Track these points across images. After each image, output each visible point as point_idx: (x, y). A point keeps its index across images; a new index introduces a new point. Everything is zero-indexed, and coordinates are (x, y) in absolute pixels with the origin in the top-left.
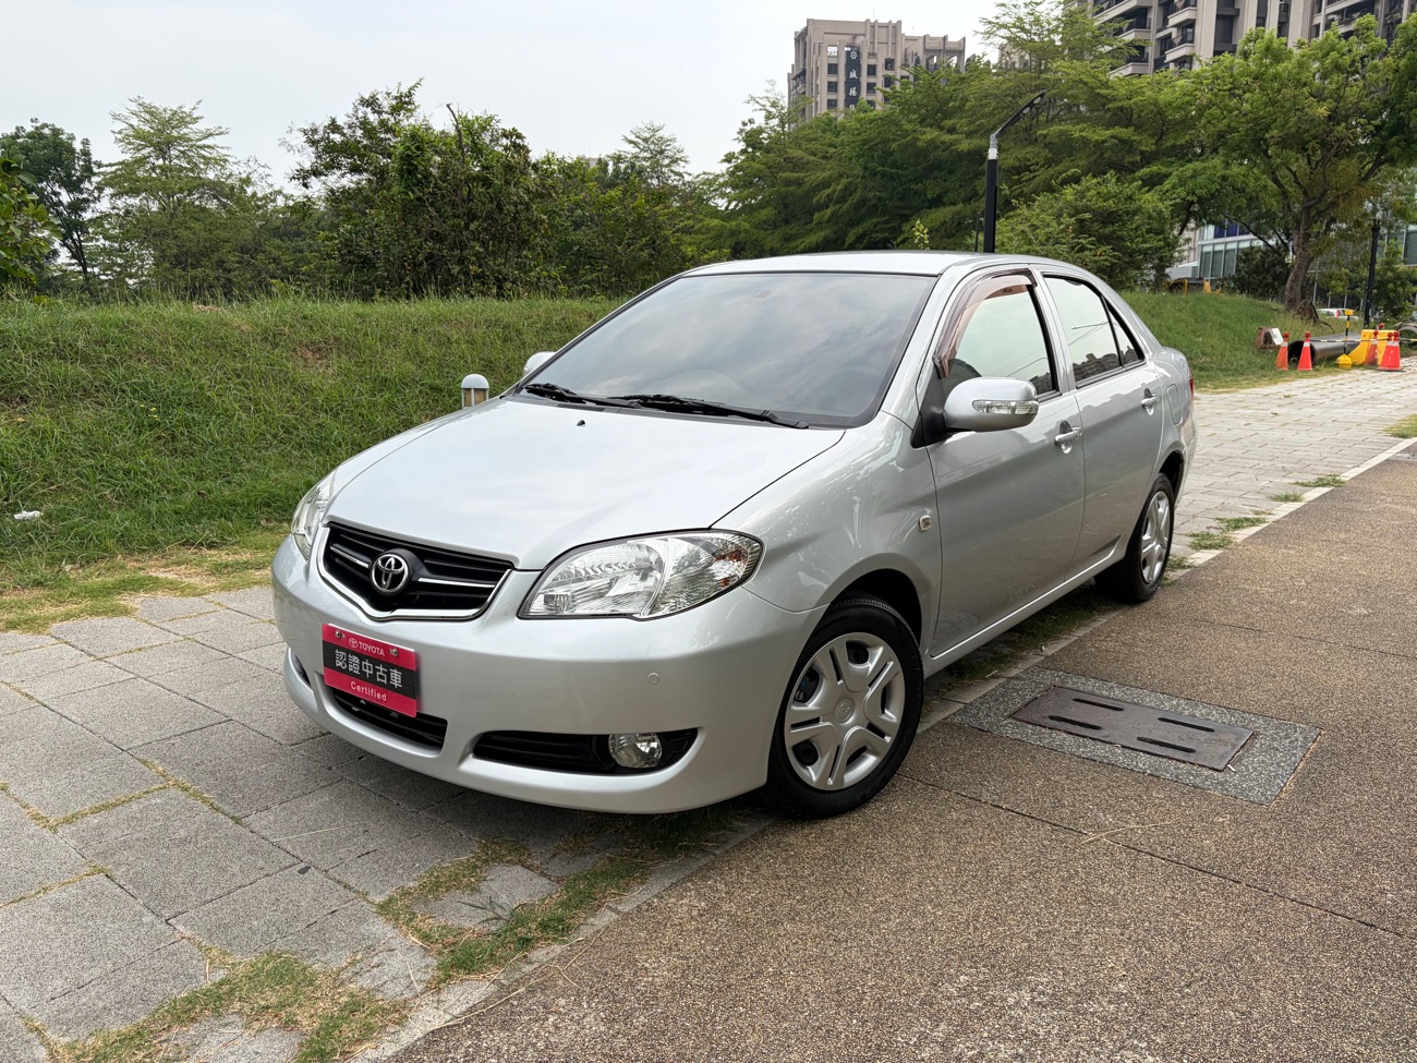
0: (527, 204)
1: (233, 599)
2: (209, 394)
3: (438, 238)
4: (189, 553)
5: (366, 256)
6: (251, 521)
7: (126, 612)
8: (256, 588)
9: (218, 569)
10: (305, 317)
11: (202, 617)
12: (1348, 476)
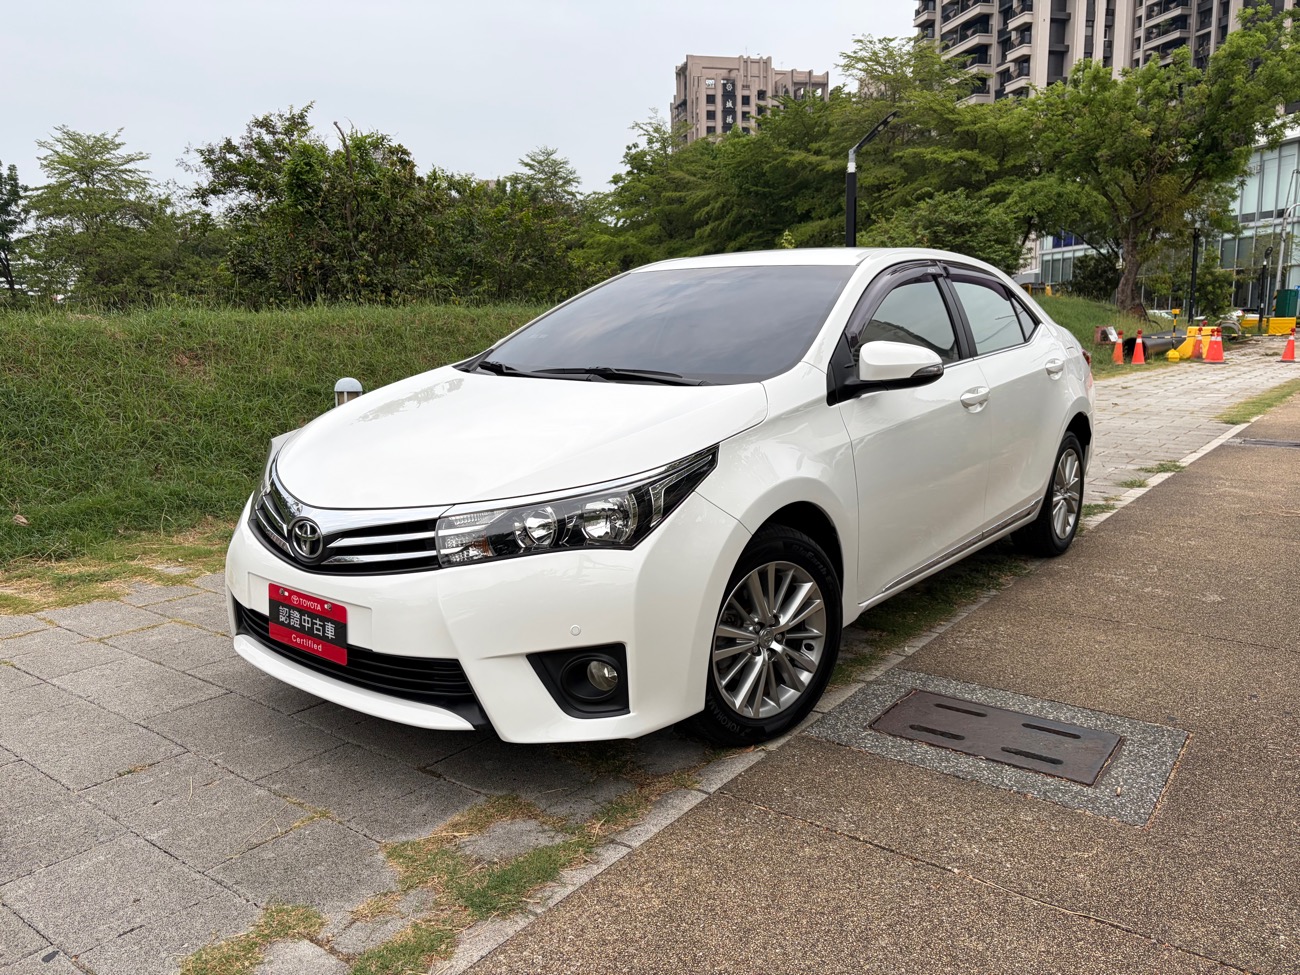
1: (67, 617)
2: (74, 401)
4: (38, 565)
5: (258, 268)
6: (109, 532)
8: (95, 603)
9: (60, 582)
10: (183, 325)
11: (28, 637)
12: (1186, 461)
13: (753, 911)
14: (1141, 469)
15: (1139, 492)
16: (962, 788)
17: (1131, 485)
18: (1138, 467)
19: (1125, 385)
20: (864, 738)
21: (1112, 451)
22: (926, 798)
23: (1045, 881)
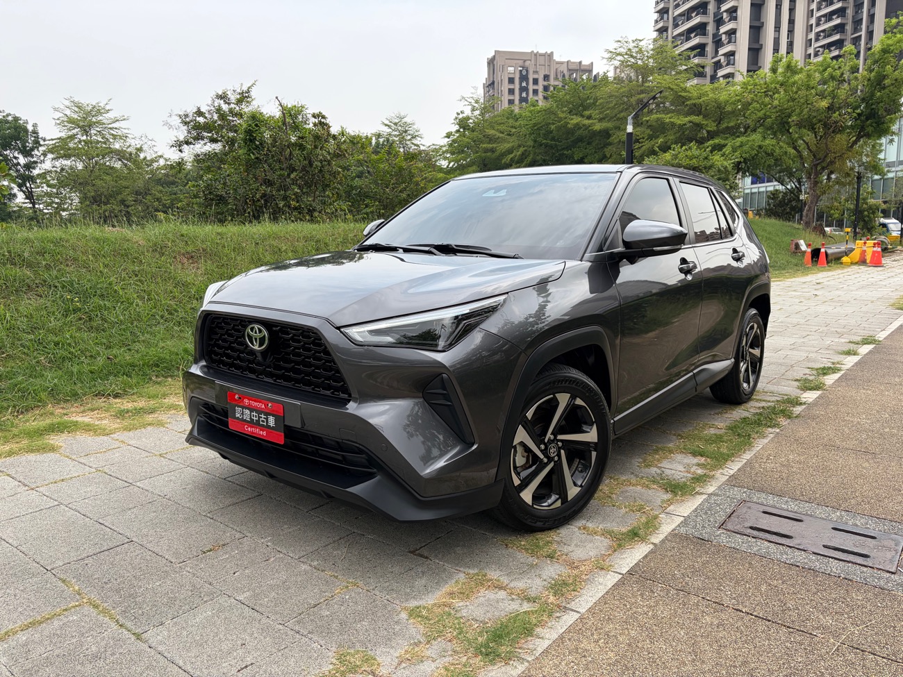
0: (329, 161)
1: (132, 437)
2: (116, 288)
3: (269, 183)
4: (100, 402)
5: (221, 196)
6: (146, 378)
7: (53, 449)
8: (149, 428)
9: (121, 414)
10: (182, 235)
11: (110, 452)
12: (881, 336)
13: (684, 664)
14: (850, 342)
15: (855, 359)
16: (804, 575)
17: (849, 353)
18: (848, 341)
19: (818, 281)
20: (719, 535)
21: (825, 329)
22: (780, 582)
23: (887, 644)
